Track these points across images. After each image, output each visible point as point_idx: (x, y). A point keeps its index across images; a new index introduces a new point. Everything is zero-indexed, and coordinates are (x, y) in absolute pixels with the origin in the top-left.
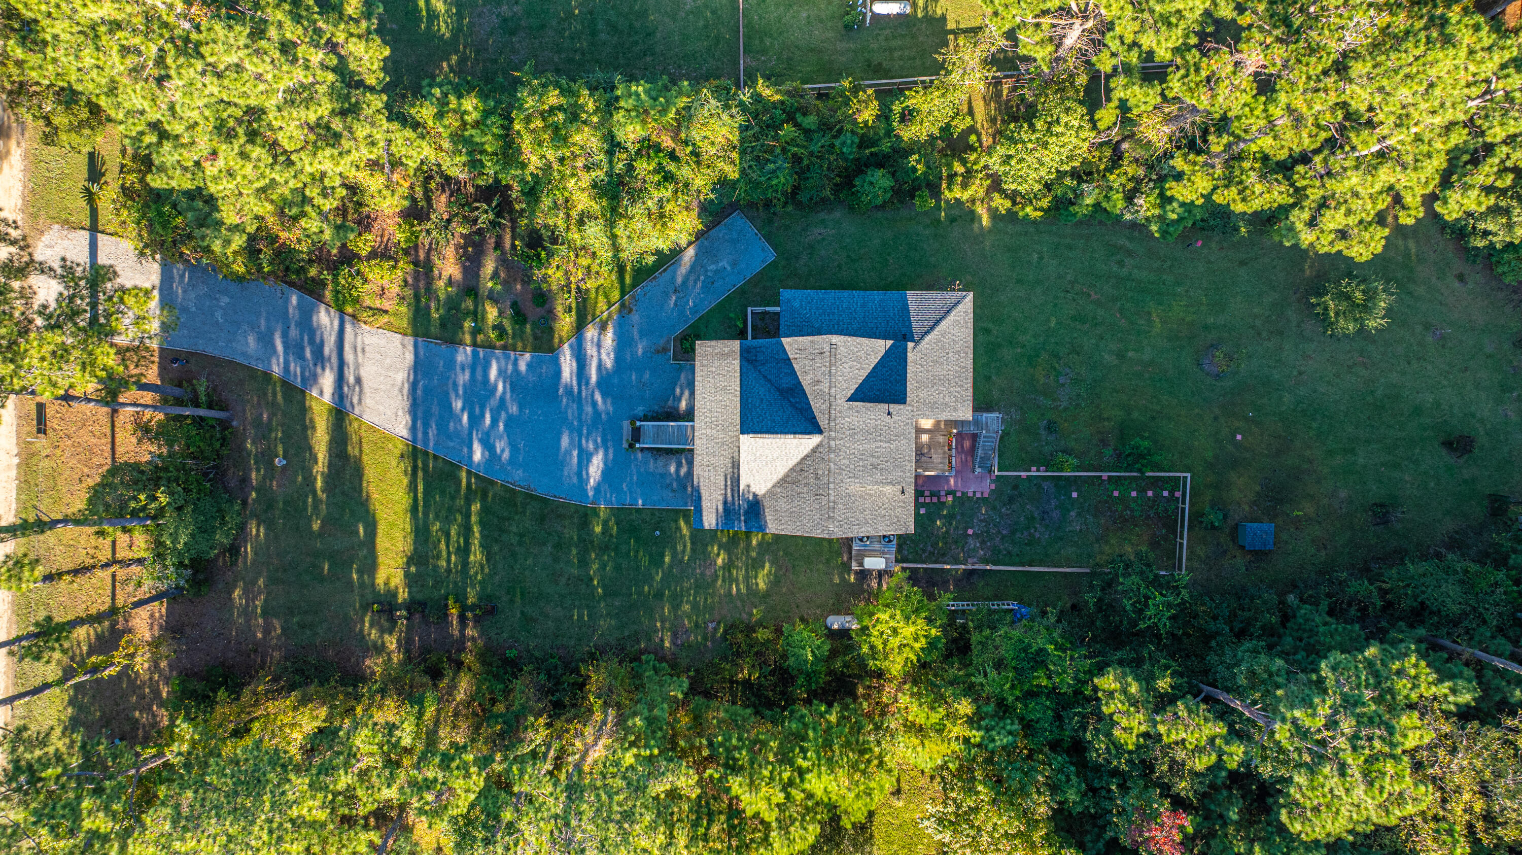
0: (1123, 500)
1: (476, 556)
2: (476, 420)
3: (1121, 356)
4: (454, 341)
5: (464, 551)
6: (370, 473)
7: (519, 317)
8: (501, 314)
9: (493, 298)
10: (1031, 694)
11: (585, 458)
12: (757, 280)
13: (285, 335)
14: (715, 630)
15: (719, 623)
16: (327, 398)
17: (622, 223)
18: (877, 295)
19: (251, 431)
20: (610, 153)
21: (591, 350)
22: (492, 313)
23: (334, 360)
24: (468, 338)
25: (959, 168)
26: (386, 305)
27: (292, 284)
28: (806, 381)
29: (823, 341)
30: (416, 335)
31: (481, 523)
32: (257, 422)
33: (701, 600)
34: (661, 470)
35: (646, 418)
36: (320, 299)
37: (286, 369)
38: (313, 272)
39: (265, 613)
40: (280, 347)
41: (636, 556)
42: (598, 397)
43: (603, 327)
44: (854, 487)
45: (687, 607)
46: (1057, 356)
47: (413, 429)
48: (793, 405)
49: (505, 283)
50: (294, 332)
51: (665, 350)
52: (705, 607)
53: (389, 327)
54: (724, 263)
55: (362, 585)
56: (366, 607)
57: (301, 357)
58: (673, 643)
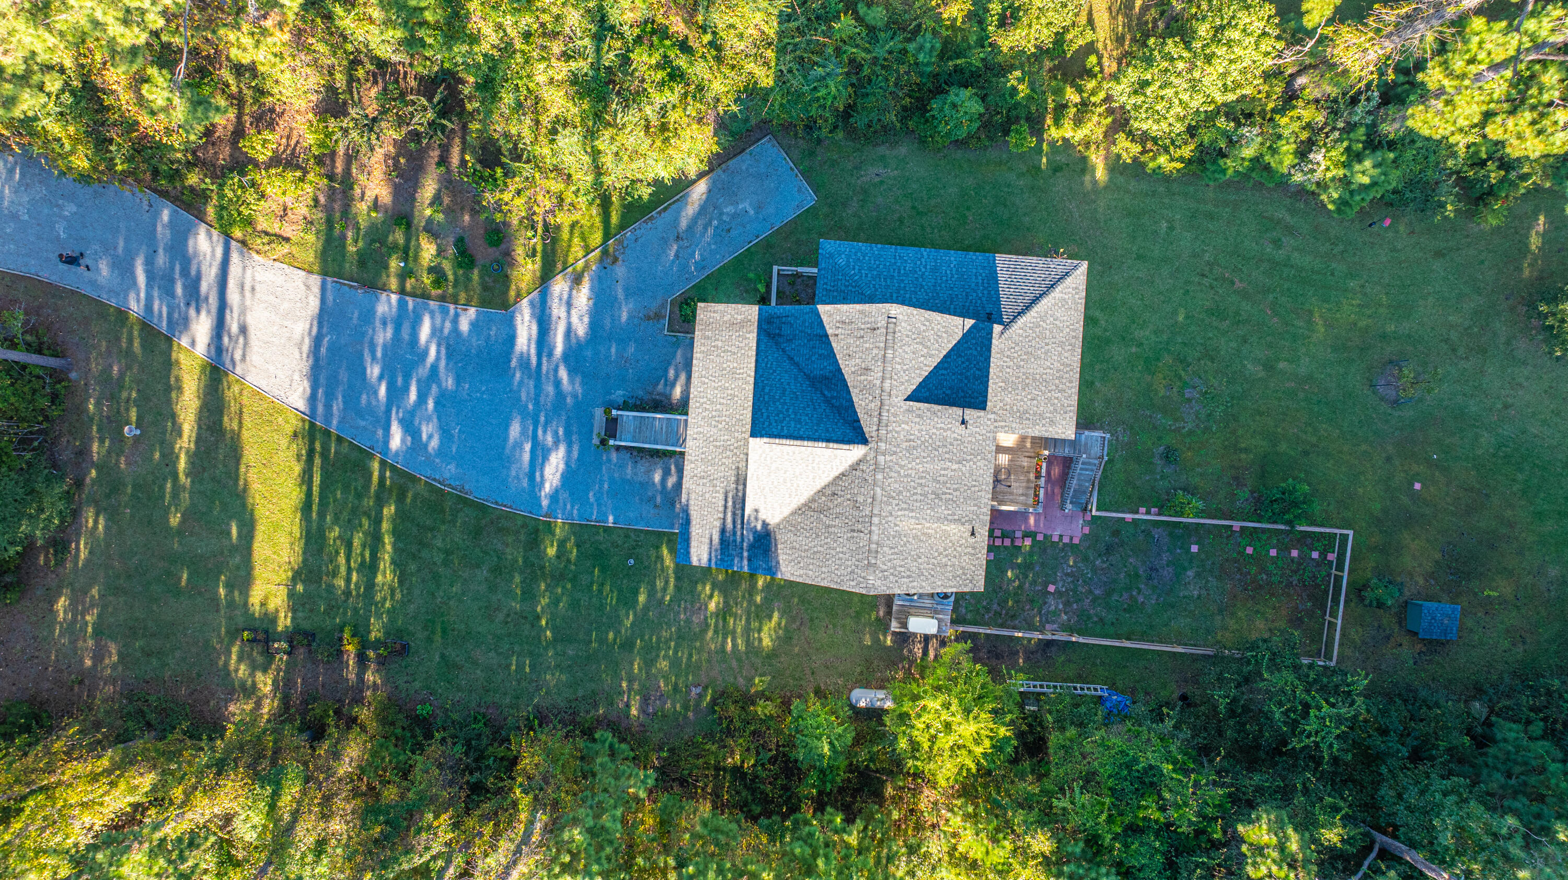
0: (1257, 559)
1: (386, 576)
2: (397, 394)
3: (1269, 367)
4: (374, 285)
5: (370, 568)
6: (251, 454)
7: (465, 259)
8: (440, 252)
9: (431, 230)
10: (1133, 830)
11: (540, 455)
12: (789, 230)
13: (149, 263)
14: (700, 696)
15: (706, 688)
16: (201, 348)
17: (607, 133)
18: (954, 257)
19: (95, 390)
20: (598, 38)
21: (557, 310)
22: (428, 250)
23: (213, 300)
24: (394, 283)
25: (1072, 96)
26: (288, 230)
27: (163, 194)
28: (848, 368)
29: (878, 311)
30: (324, 273)
31: (395, 532)
32: (105, 379)
33: (683, 655)
34: (641, 478)
35: (625, 406)
36: (201, 217)
37: (149, 307)
38: (193, 179)
39: (98, 632)
40: (141, 278)
41: (600, 591)
42: (563, 374)
43: (577, 280)
44: (907, 524)
45: (664, 664)
46: (1183, 361)
47: (312, 399)
48: (827, 401)
49: (448, 211)
50: (161, 259)
51: (658, 316)
52: (688, 665)
53: (291, 261)
54: (745, 205)
55: (231, 604)
56: (234, 634)
57: (169, 292)
58: (643, 710)
